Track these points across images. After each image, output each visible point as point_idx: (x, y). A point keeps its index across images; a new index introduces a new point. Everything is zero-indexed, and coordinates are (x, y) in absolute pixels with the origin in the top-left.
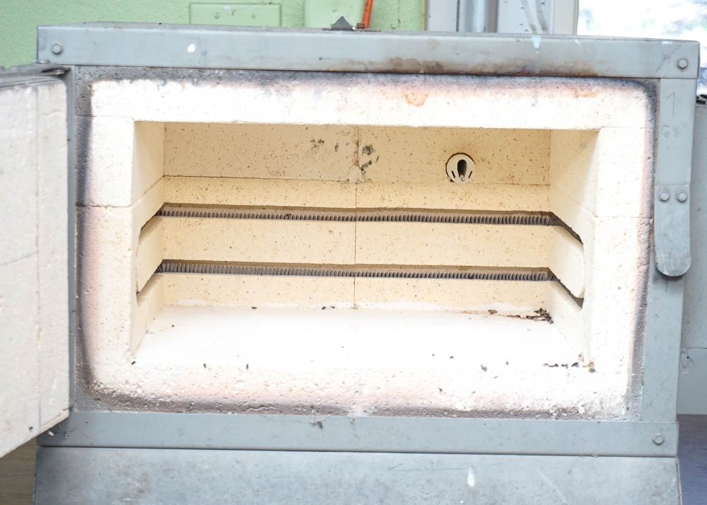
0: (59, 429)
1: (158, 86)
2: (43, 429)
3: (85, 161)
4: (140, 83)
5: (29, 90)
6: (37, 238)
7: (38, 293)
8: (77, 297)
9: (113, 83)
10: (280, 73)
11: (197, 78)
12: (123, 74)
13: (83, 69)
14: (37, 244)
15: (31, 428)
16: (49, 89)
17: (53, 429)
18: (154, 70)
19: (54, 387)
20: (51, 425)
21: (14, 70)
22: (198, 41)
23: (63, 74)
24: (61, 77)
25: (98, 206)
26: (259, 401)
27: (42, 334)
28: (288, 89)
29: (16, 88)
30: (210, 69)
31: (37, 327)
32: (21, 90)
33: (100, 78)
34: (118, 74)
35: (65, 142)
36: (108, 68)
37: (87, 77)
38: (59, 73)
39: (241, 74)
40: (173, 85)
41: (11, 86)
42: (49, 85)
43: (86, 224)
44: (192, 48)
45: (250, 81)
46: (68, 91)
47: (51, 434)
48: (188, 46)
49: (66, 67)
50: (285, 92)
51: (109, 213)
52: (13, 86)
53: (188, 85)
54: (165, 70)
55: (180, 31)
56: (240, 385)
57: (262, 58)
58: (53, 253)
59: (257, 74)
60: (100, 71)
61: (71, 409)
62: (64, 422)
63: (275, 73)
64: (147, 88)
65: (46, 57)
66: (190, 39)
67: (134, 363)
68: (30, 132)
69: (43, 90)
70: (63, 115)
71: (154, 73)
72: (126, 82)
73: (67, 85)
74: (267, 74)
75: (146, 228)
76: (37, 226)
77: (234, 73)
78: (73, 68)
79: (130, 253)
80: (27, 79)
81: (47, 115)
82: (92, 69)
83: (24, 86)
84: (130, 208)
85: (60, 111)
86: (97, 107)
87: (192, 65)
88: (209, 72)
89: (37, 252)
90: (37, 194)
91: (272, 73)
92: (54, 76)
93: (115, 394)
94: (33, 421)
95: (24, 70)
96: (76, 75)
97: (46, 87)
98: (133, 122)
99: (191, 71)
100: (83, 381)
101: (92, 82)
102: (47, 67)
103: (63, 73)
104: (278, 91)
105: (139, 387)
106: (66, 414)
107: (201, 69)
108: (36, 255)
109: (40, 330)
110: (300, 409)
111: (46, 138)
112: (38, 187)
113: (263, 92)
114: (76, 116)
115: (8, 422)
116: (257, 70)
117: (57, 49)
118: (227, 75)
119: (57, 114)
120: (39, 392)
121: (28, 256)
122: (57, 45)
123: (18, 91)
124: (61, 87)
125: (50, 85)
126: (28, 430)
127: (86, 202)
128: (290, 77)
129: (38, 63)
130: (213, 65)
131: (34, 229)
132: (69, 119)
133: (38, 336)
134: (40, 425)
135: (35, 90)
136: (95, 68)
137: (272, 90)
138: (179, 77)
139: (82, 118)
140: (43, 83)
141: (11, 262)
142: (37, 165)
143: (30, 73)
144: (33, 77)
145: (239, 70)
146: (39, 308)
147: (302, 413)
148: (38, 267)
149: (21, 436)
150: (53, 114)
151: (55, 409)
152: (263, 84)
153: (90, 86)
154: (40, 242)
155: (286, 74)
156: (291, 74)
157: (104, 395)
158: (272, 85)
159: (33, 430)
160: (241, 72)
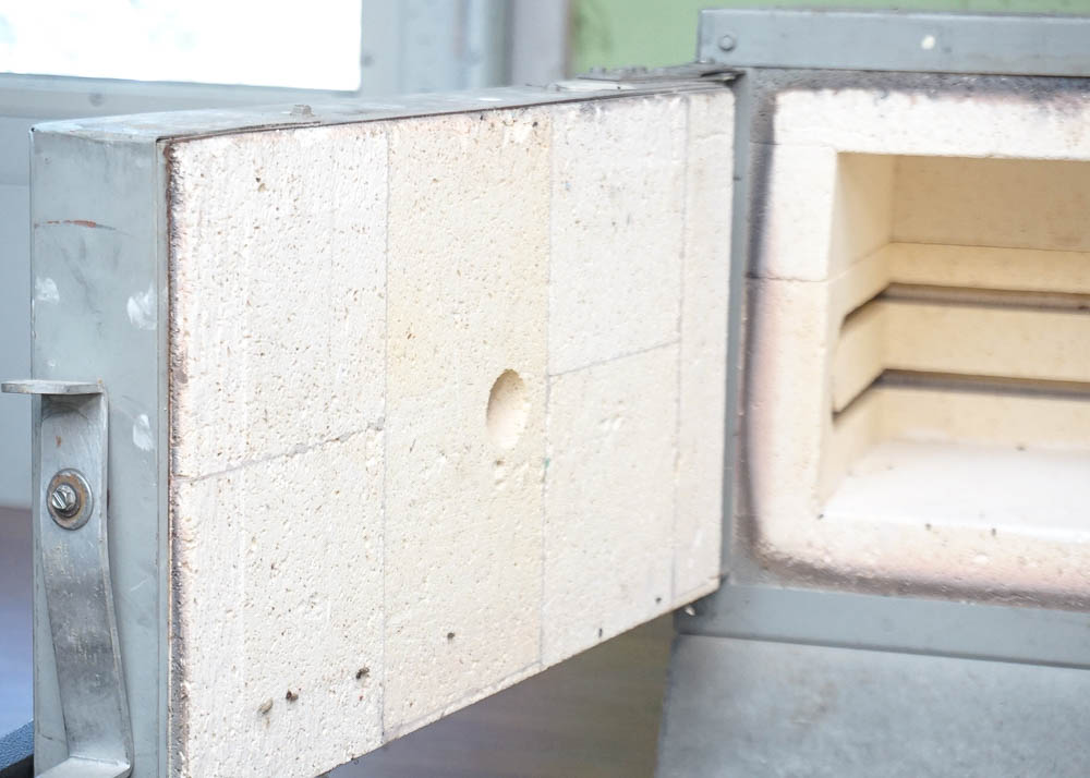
0: (702, 605)
1: (876, 100)
2: (677, 604)
3: (762, 211)
4: (849, 95)
5: (676, 101)
6: (680, 320)
7: (678, 401)
8: (741, 414)
9: (808, 95)
10: (1065, 81)
11: (936, 88)
12: (824, 81)
13: (764, 73)
14: (679, 330)
15: (659, 600)
16: (708, 100)
17: (695, 604)
18: (871, 76)
19: (698, 543)
20: (690, 598)
21: (660, 72)
22: (940, 31)
23: (733, 80)
24: (729, 84)
25: (778, 279)
26: (1009, 584)
27: (681, 462)
28: (1077, 107)
29: (657, 97)
30: (956, 74)
31: (674, 451)
32: (665, 101)
33: (789, 86)
34: (816, 80)
35: (728, 179)
36: (802, 72)
37: (770, 86)
38: (726, 77)
39: (1003, 83)
40: (897, 100)
41: (648, 95)
42: (707, 93)
43: (760, 306)
44: (929, 42)
45: (1016, 92)
46: (737, 105)
47: (690, 611)
48: (922, 38)
49: (738, 69)
50: (1071, 111)
51: (793, 289)
52: (653, 93)
53: (922, 99)
54: (887, 75)
55: (912, 17)
56: (982, 560)
57: (1037, 57)
58: (703, 344)
59: (1028, 82)
60: (789, 75)
61: (723, 579)
62: (711, 596)
63: (1057, 80)
64: (859, 101)
65: (712, 55)
66: (927, 28)
67: (821, 516)
68: (675, 162)
69: (698, 101)
70: (727, 138)
71: (870, 80)
72: (827, 93)
73: (736, 95)
74: (1044, 82)
75: (851, 317)
76: (681, 303)
77: (992, 80)
78: (750, 72)
79: (822, 351)
80: (673, 86)
81: (703, 137)
82: (778, 74)
83: (669, 94)
84: (826, 284)
85: (723, 133)
86: (784, 130)
87: (929, 67)
88: (953, 79)
89: (679, 341)
90: (682, 255)
91: (1052, 80)
92: (718, 82)
93: (790, 562)
94: (663, 590)
95: (674, 73)
96: (754, 82)
97: (702, 98)
98: (834, 153)
99: (927, 77)
100: (745, 540)
101: (777, 92)
102: (707, 68)
103: (733, 78)
104: (1059, 109)
105: (828, 553)
106: (713, 585)
107: (941, 75)
108: (676, 345)
109: (678, 456)
110: (1073, 603)
111: (701, 172)
112: (684, 244)
113: (1036, 110)
114: (752, 144)
115: (623, 587)
116: (1028, 77)
117: (727, 43)
118: (982, 84)
119: (718, 137)
120: (673, 548)
121: (665, 346)
122: (727, 36)
123: (659, 101)
124: (726, 99)
125: (709, 93)
126: (654, 602)
127: (762, 272)
128: (1080, 88)
129: (697, 62)
130: (960, 68)
131: (676, 306)
132: (737, 146)
133: (676, 465)
134: (673, 596)
135: (687, 101)
136: (783, 72)
137: (1051, 106)
138: (908, 87)
139: (760, 146)
140: (697, 91)
141: (638, 353)
142: (684, 213)
143: (682, 77)
144: (686, 83)
145: (998, 75)
146: (679, 423)
147: (1076, 608)
148: (679, 362)
149: (642, 611)
150: (712, 137)
151: (697, 575)
152: (1036, 98)
153: (774, 99)
154: (684, 325)
155: (1075, 83)
156: (1081, 83)
157: (774, 562)
158: (1051, 100)
159: (662, 602)
160: (1004, 79)
